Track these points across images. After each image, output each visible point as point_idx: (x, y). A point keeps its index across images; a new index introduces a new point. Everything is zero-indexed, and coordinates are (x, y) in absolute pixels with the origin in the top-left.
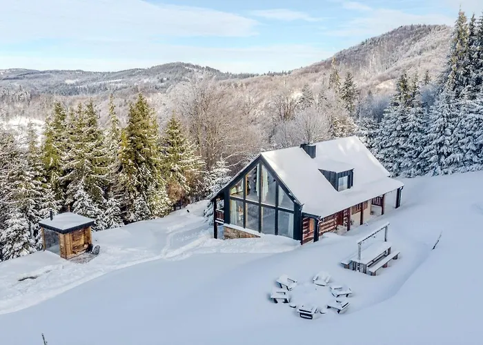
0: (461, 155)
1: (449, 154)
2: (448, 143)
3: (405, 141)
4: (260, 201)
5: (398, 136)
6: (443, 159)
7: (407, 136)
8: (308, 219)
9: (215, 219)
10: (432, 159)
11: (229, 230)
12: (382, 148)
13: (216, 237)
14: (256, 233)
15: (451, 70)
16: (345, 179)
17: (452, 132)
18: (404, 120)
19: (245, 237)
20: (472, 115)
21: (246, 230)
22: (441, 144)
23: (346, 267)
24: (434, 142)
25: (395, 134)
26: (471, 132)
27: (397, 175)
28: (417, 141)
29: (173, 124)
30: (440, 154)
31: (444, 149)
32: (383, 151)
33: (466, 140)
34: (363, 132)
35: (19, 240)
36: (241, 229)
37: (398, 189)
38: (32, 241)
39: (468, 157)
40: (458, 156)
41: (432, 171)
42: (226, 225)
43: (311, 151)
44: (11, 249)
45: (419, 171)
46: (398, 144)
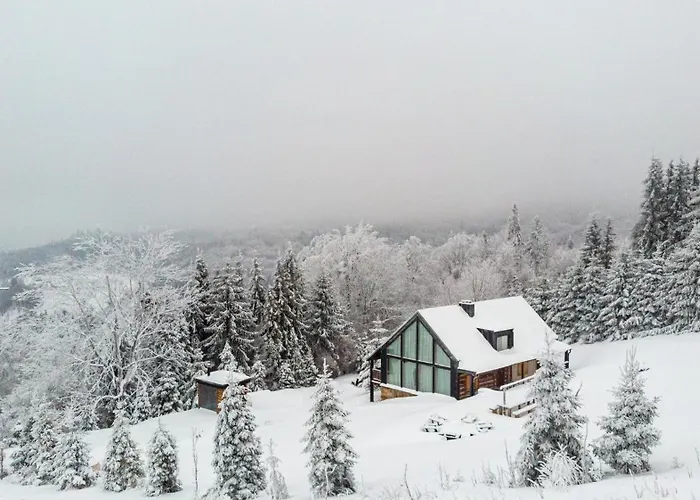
0: (641, 318)
1: (629, 317)
2: (625, 304)
3: (582, 303)
4: (417, 358)
5: (575, 298)
6: (621, 323)
7: (583, 298)
8: (465, 377)
9: (372, 379)
10: (610, 322)
11: (386, 391)
12: (559, 311)
13: (372, 400)
14: (413, 392)
15: (647, 222)
16: (505, 339)
17: (630, 293)
18: (580, 281)
19: (403, 396)
20: (649, 274)
21: (404, 389)
22: (619, 306)
23: (495, 412)
24: (612, 304)
25: (571, 295)
26: (648, 294)
27: (575, 341)
28: (595, 302)
29: (322, 283)
30: (619, 318)
31: (622, 312)
32: (559, 314)
33: (644, 302)
34: (537, 292)
35: (169, 401)
36: (399, 388)
37: (566, 352)
38: (180, 402)
39: (647, 320)
40: (636, 319)
41: (611, 337)
42: (382, 384)
43: (469, 309)
44: (161, 409)
45: (598, 336)
46: (575, 306)
